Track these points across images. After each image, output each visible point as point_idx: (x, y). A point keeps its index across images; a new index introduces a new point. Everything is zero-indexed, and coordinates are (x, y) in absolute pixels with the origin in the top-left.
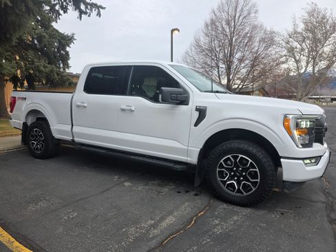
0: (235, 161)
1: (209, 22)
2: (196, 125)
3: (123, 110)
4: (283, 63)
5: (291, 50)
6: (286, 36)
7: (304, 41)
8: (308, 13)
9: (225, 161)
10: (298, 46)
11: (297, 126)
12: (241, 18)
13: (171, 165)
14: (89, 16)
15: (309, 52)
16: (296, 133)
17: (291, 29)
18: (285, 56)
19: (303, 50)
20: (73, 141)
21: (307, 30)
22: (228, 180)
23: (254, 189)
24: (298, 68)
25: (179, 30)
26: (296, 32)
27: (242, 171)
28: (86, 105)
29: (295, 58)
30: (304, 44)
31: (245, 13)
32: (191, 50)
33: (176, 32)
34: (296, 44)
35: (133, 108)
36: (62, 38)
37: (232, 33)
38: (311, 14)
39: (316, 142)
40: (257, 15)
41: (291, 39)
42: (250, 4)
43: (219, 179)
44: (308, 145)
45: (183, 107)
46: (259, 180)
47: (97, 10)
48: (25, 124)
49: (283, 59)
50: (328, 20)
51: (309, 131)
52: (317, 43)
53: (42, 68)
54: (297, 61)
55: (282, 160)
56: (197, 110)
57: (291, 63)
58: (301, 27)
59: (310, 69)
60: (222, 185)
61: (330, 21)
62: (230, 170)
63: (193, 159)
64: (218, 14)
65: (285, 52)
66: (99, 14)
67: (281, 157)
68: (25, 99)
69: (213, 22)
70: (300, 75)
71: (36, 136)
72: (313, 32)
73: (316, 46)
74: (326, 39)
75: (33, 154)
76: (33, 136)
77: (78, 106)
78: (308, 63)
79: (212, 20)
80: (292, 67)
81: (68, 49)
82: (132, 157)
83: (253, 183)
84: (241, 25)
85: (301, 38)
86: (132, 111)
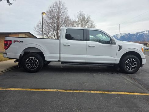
0: (130, 61)
3: (89, 46)
8: (79, 14)
9: (127, 61)
20: (59, 61)
21: (79, 21)
22: (128, 67)
23: (135, 68)
26: (75, 21)
27: (132, 63)
28: (69, 45)
45: (114, 45)
48: (21, 55)
55: (142, 59)
58: (77, 19)
60: (126, 69)
62: (129, 64)
63: (117, 62)
68: (22, 42)
77: (65, 45)
83: (135, 66)
84: (61, 15)
85: (77, 23)
86: (94, 47)
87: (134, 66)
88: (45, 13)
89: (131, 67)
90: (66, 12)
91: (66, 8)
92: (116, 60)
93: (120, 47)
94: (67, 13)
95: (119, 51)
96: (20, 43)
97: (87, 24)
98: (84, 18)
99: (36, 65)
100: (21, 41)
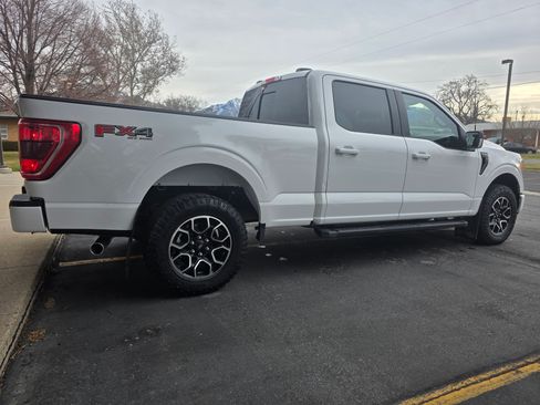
3: (414, 159)
20: (313, 223)
28: (355, 151)
45: (472, 154)
56: (482, 157)
67: (521, 193)
68: (147, 133)
77: (340, 153)
92: (471, 204)
93: (485, 161)
95: (481, 173)
96: (139, 142)
99: (221, 255)
100: (141, 132)
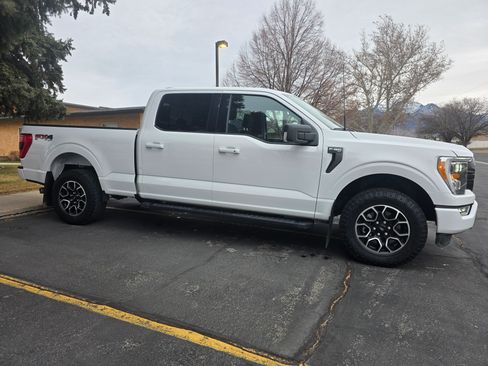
0: (380, 214)
1: (258, 33)
2: (329, 170)
3: (221, 153)
4: (350, 94)
5: (360, 77)
6: (354, 58)
7: (375, 66)
8: (382, 29)
9: (366, 214)
10: (369, 72)
11: (452, 169)
12: (301, 31)
13: (292, 222)
14: (92, 13)
15: (382, 81)
16: (450, 178)
17: (359, 49)
18: (353, 84)
19: (374, 77)
20: (137, 196)
21: (378, 51)
22: (370, 237)
23: (403, 246)
24: (368, 100)
25: (226, 44)
26: (365, 54)
27: (387, 225)
28: (162, 146)
29: (364, 88)
30: (375, 70)
31: (307, 24)
32: (234, 72)
33: (223, 46)
34: (365, 69)
35: (238, 150)
36: (53, 46)
37: (290, 51)
38: (384, 30)
39: (468, 188)
40: (322, 29)
41: (359, 63)
42: (314, 13)
43: (358, 236)
44: (461, 192)
45: (310, 149)
46: (409, 234)
47: (102, 5)
48: (49, 174)
49: (350, 89)
50: (404, 40)
51: (460, 176)
52: (391, 69)
53: (23, 92)
54: (367, 93)
55: (436, 209)
56: (329, 152)
57: (359, 94)
58: (372, 48)
59: (383, 103)
60: (362, 244)
61: (407, 41)
62: (372, 224)
63: (324, 213)
64: (272, 24)
65: (353, 79)
66: (106, 11)
67: (435, 206)
68: (51, 137)
69: (264, 34)
70: (371, 110)
71: (71, 192)
72: (386, 54)
73: (391, 74)
74: (402, 64)
75: (65, 219)
76: (64, 192)
77: (149, 148)
78: (380, 95)
79: (263, 31)
80: (361, 100)
81: (60, 62)
82: (234, 215)
83: (403, 239)
84: (301, 40)
85: (371, 62)
86: (236, 154)
87: (396, 235)
88: (224, 42)
89: (383, 241)
90: (317, 28)
91: (318, 16)
92: (316, 206)
93: (336, 157)
94: (320, 31)
95: (328, 171)
96: (50, 142)
97: (412, 60)
98: (398, 41)
99: (82, 205)
100: (49, 137)
